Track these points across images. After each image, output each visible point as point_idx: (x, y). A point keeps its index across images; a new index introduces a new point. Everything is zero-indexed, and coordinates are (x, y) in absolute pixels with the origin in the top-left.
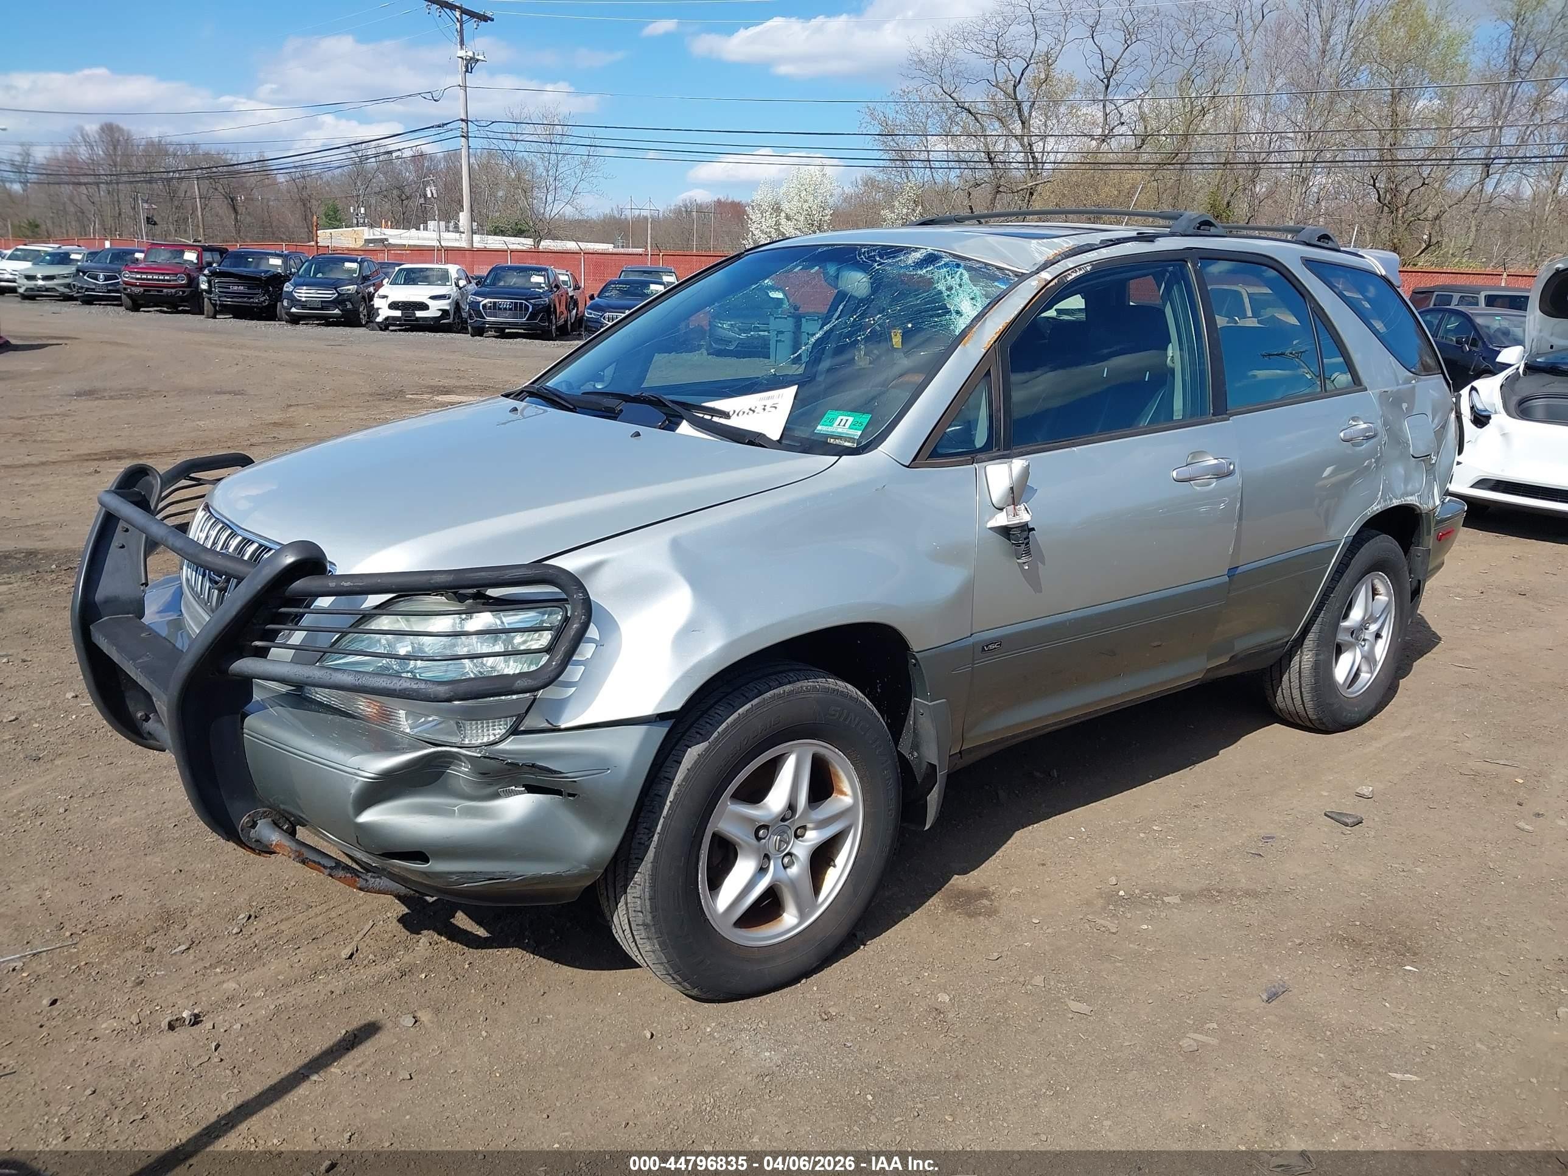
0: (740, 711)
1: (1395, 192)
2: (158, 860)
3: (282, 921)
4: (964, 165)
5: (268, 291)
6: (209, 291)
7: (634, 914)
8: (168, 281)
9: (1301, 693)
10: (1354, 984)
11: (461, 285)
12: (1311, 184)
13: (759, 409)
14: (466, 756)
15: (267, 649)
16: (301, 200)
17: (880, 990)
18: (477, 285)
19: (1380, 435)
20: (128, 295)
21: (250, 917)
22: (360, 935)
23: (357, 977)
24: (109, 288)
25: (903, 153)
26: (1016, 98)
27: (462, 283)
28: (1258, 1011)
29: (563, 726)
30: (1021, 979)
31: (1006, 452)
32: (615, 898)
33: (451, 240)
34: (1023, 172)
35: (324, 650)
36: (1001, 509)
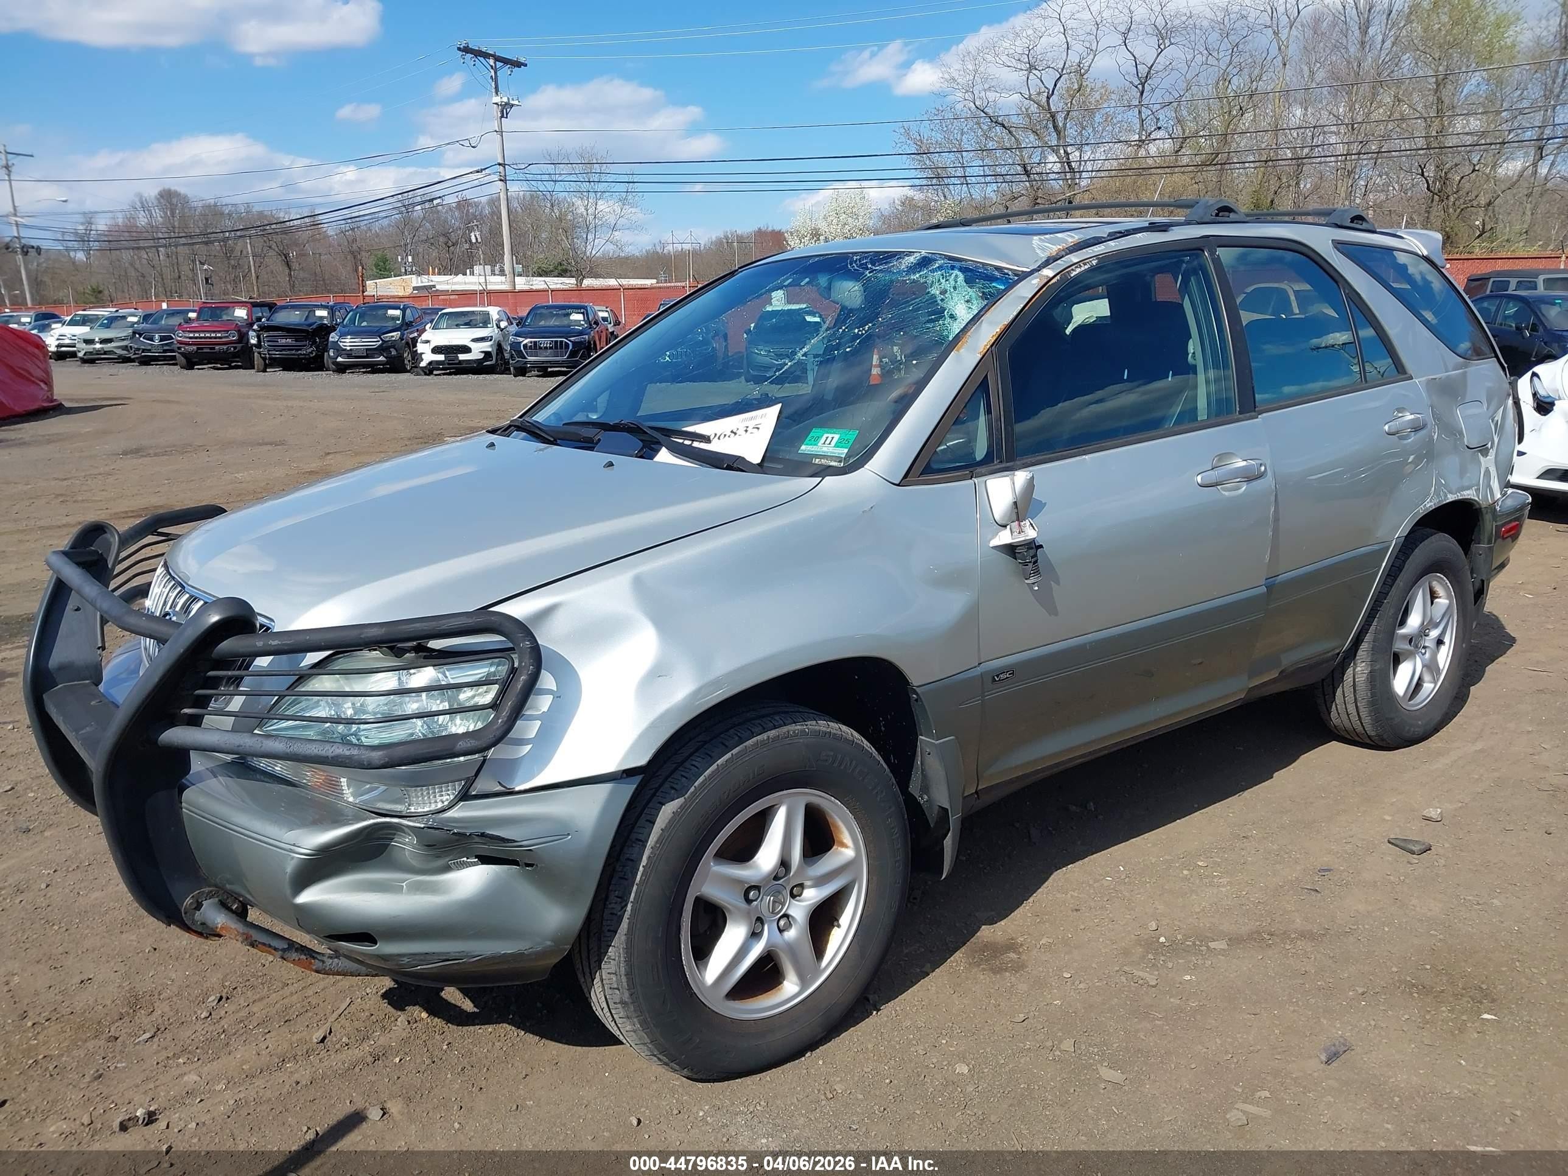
0: (719, 762)
1: (1445, 181)
2: (134, 937)
3: (254, 1002)
4: (1000, 179)
5: (314, 342)
6: (259, 346)
7: (610, 992)
8: (220, 338)
9: (1357, 707)
10: (1424, 1039)
11: (502, 326)
12: (1357, 177)
13: (741, 431)
14: (408, 827)
15: (201, 717)
16: (352, 252)
17: (892, 1062)
18: (517, 325)
19: (1429, 426)
20: (182, 354)
21: (221, 998)
22: (336, 1015)
23: (326, 1063)
24: (165, 348)
25: (939, 170)
26: (1049, 109)
27: (503, 324)
28: (1316, 1074)
29: (517, 789)
30: (1049, 1044)
31: (1008, 464)
32: (591, 973)
33: (498, 283)
34: (1061, 182)
35: (262, 716)
36: (1005, 526)
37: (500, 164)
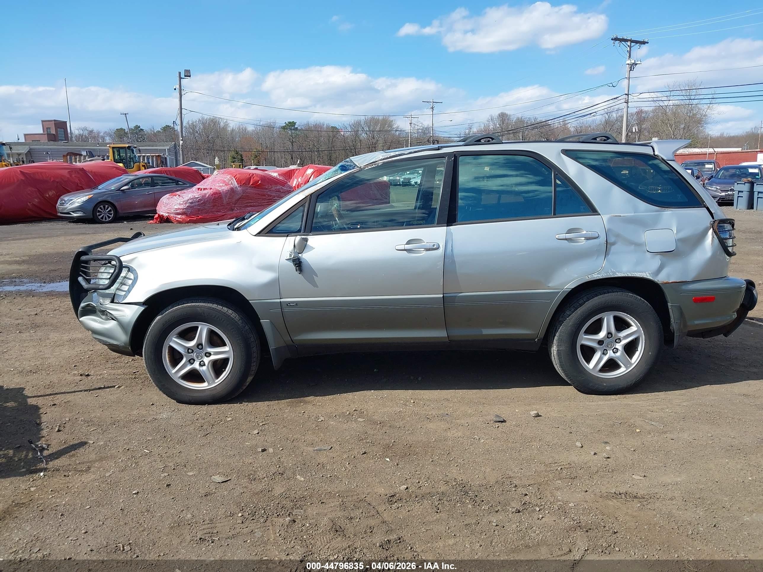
29: (120, 303)
31: (306, 234)
37: (626, 94)
